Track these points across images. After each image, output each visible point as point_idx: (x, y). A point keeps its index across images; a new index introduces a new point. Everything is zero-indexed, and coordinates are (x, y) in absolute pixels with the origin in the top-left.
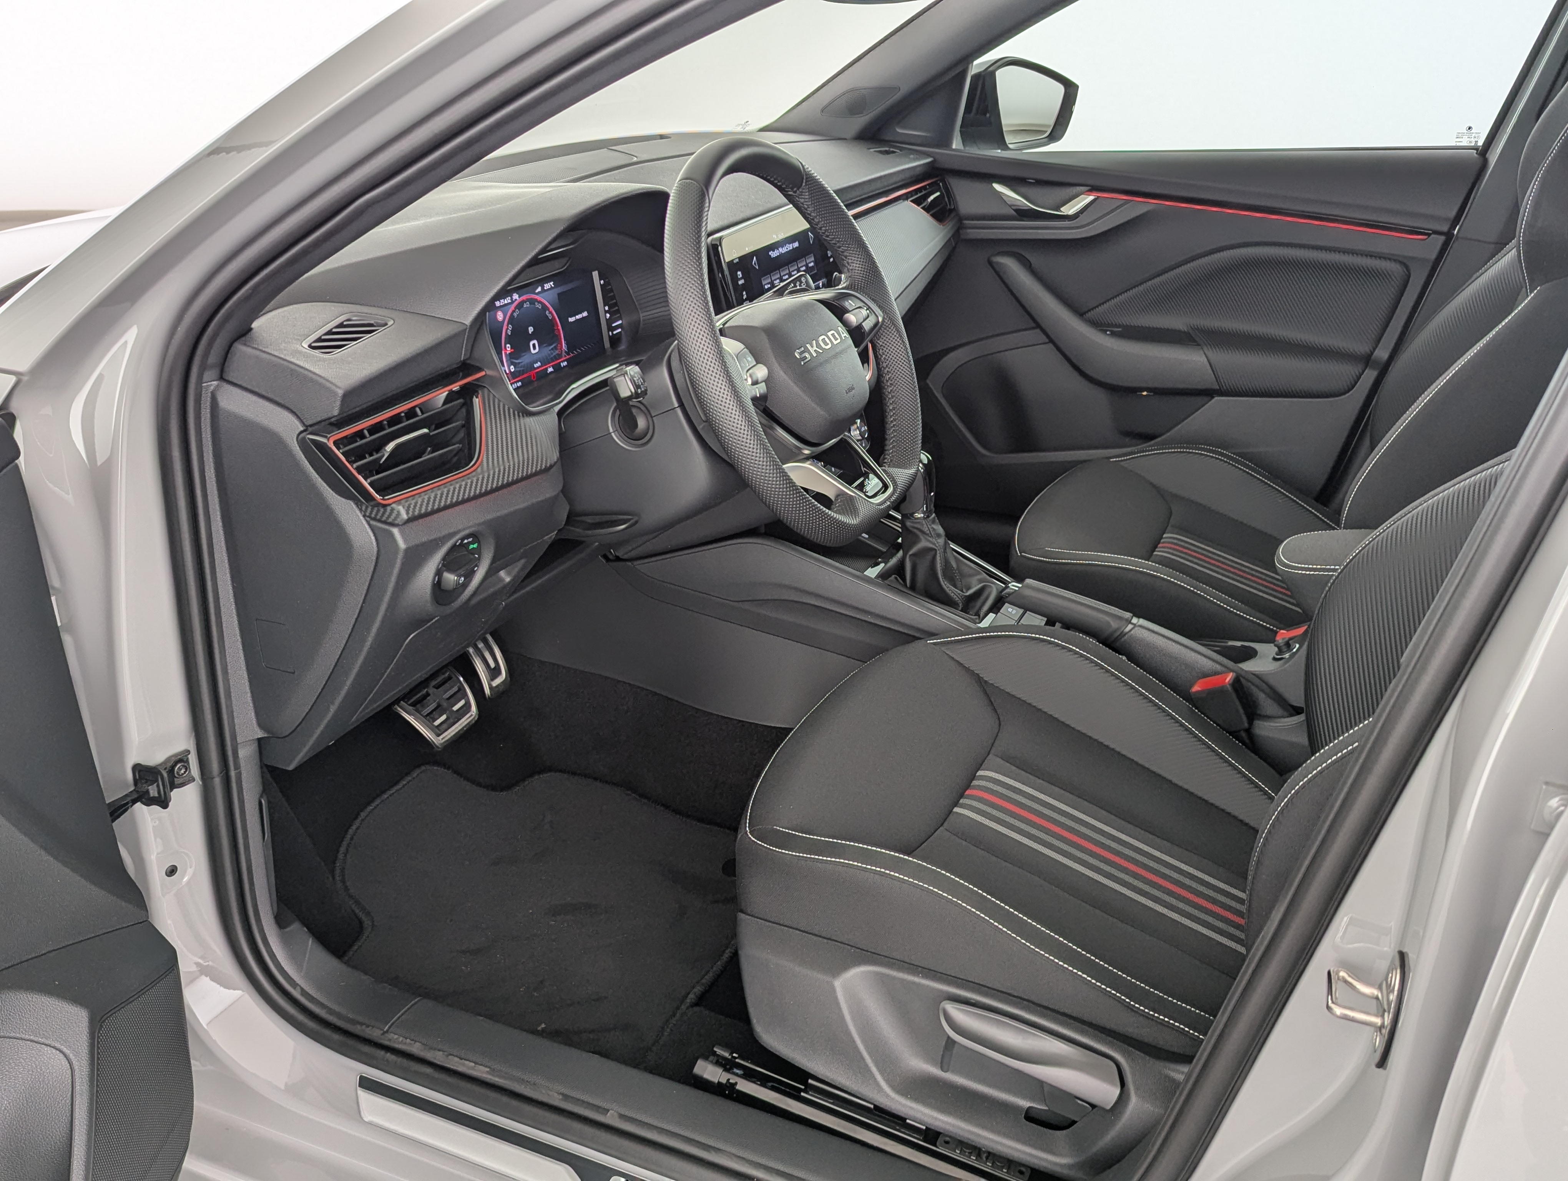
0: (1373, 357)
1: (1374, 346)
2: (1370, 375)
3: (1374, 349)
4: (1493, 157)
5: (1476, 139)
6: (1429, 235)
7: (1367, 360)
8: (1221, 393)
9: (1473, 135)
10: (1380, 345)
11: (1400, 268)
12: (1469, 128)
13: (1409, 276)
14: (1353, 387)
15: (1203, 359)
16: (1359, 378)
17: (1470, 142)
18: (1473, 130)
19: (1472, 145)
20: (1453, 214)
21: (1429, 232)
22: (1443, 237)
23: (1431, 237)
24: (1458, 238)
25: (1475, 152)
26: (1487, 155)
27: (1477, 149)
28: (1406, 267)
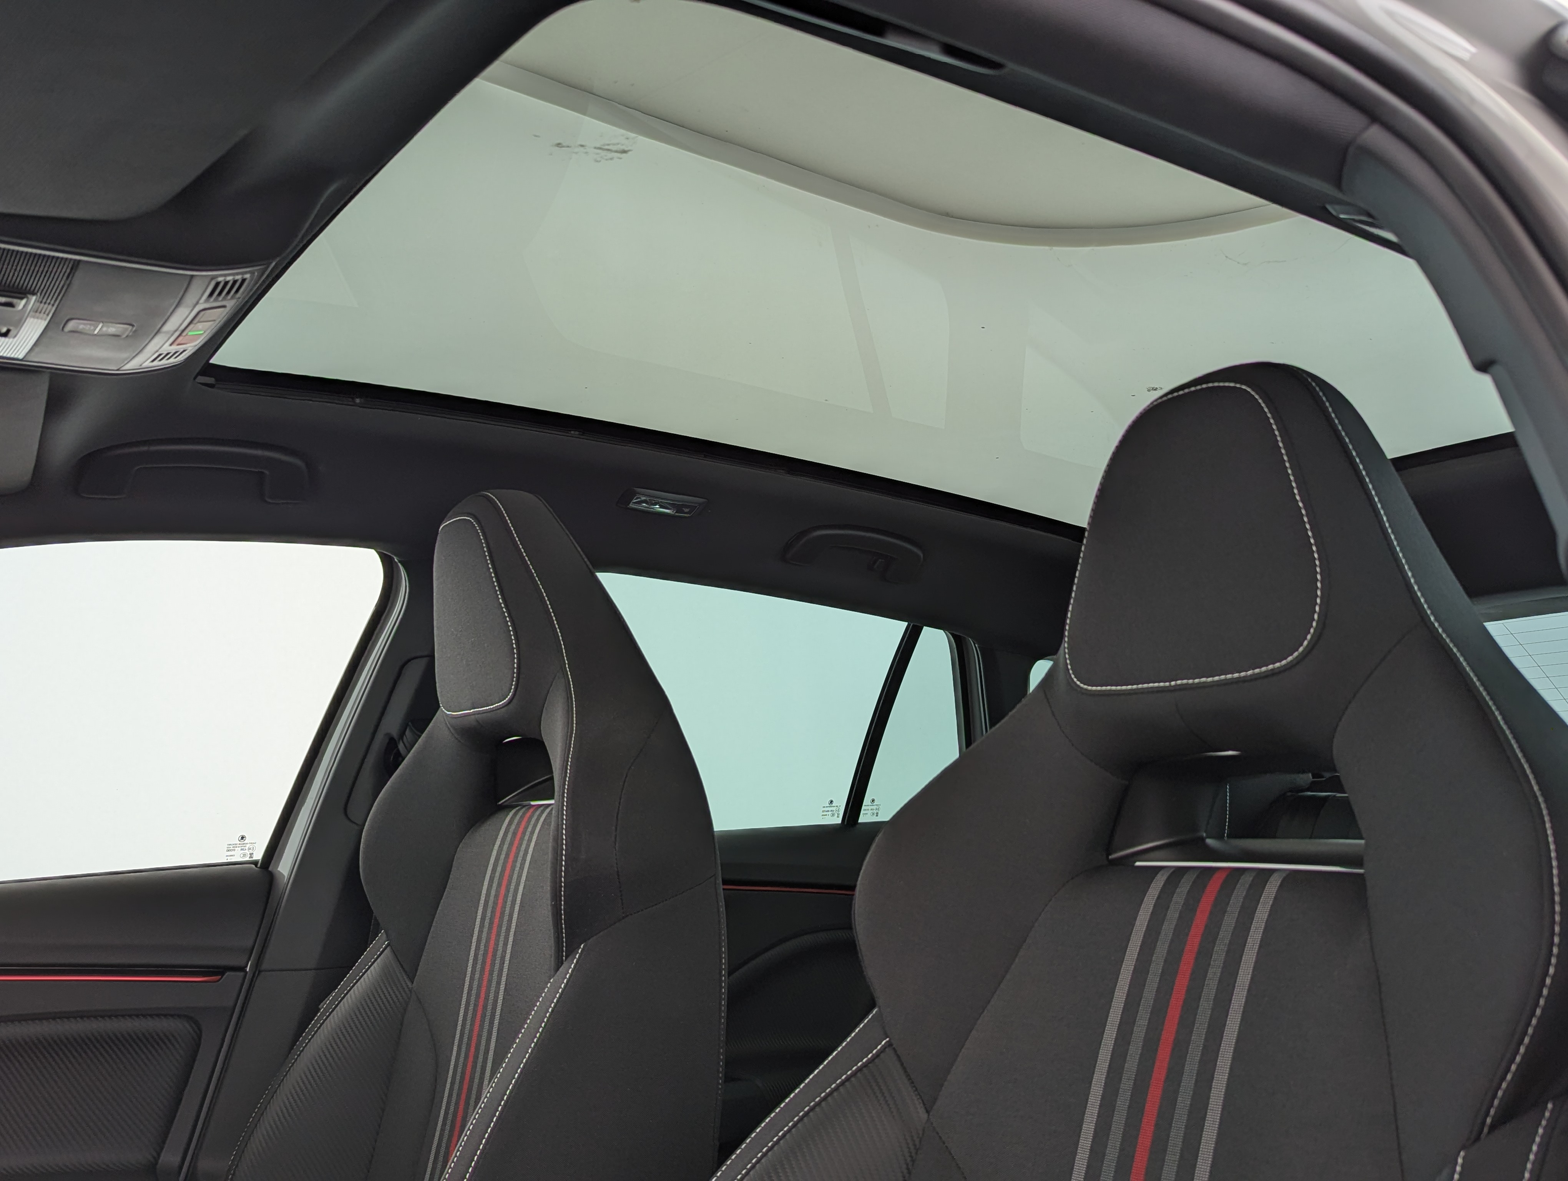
0: (158, 1166)
1: (158, 1149)
3: (159, 1155)
4: (285, 867)
5: (251, 851)
6: (222, 974)
7: (151, 1172)
9: (249, 845)
10: (165, 1147)
11: (187, 1026)
12: (243, 838)
13: (199, 1035)
17: (244, 855)
18: (245, 842)
19: (247, 859)
20: (250, 943)
21: (219, 971)
22: (242, 974)
23: (225, 976)
24: (260, 972)
25: (253, 866)
26: (270, 869)
27: (255, 863)
28: (196, 1023)
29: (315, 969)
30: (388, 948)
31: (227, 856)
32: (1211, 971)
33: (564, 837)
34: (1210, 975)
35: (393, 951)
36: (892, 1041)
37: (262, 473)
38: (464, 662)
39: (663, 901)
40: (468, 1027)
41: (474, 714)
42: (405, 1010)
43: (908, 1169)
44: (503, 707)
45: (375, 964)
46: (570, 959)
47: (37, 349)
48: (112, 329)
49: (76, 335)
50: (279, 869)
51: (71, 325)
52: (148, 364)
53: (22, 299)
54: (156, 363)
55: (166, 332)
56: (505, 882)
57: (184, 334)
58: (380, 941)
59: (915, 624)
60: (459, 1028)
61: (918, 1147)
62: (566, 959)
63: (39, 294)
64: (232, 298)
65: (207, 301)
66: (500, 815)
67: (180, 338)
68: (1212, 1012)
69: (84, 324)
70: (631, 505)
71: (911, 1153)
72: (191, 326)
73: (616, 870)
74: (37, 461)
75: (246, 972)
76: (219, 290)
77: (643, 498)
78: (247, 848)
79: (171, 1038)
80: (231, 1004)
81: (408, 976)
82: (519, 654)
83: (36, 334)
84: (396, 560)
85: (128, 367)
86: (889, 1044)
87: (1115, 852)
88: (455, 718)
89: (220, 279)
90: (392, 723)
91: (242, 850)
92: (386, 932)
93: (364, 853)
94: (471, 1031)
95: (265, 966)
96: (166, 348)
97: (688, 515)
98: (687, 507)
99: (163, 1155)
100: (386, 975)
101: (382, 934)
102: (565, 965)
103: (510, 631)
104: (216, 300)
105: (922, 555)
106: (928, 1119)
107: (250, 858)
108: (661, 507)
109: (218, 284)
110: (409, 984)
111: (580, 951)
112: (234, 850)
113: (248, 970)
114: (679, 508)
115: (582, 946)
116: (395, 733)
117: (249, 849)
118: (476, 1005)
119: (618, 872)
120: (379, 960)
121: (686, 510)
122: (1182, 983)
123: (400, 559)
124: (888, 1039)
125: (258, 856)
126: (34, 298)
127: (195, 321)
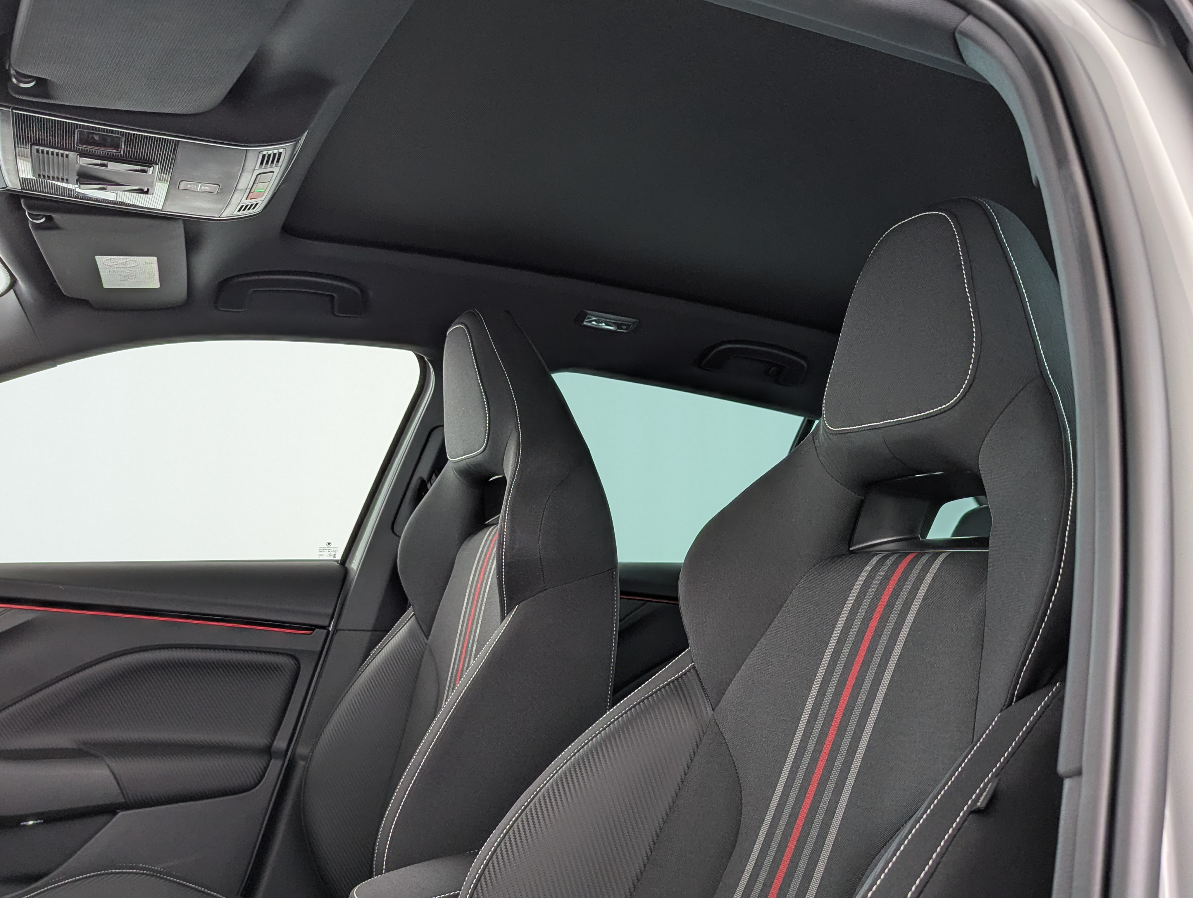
0: (272, 749)
1: (272, 738)
2: (276, 767)
3: (273, 741)
4: (355, 565)
5: (335, 553)
6: (313, 630)
7: (268, 751)
8: (126, 807)
9: (332, 549)
10: (277, 737)
11: (292, 662)
12: (329, 544)
13: (299, 668)
14: (259, 782)
15: (106, 772)
16: (266, 768)
17: (330, 555)
18: (331, 547)
19: (332, 558)
20: (330, 611)
21: (313, 628)
22: (325, 631)
23: (315, 631)
24: (337, 630)
25: (336, 563)
26: (347, 565)
27: (337, 561)
28: (297, 660)
29: (372, 631)
30: (414, 617)
31: (319, 555)
32: (892, 616)
33: (505, 533)
34: (890, 619)
35: (416, 618)
36: (695, 665)
37: (332, 296)
38: (459, 425)
39: (573, 581)
40: (456, 666)
41: (465, 459)
42: (422, 657)
43: (697, 745)
44: (480, 454)
45: (405, 626)
46: (509, 615)
47: (168, 203)
48: (207, 188)
49: (187, 192)
50: (352, 566)
51: (183, 185)
52: (236, 213)
53: (150, 167)
54: (241, 212)
55: (241, 190)
56: (482, 573)
57: (252, 191)
58: (410, 612)
59: (810, 419)
60: (452, 667)
61: (705, 732)
62: (507, 615)
63: (159, 164)
64: (276, 166)
65: (260, 168)
66: (484, 530)
67: (251, 194)
68: (887, 643)
69: (191, 184)
70: (585, 323)
71: (700, 735)
72: (255, 185)
73: (539, 556)
74: (188, 283)
75: (329, 632)
76: (266, 160)
77: (594, 318)
78: (332, 551)
79: (281, 668)
80: (319, 649)
81: (425, 634)
82: (489, 417)
83: (164, 192)
84: (426, 359)
85: (224, 215)
86: (694, 667)
87: (854, 546)
88: (455, 463)
89: (265, 153)
90: (423, 471)
91: (329, 552)
92: (413, 607)
93: (400, 554)
94: (458, 668)
95: (339, 627)
96: (245, 202)
97: (626, 331)
98: (625, 325)
99: (275, 742)
100: (411, 633)
101: (411, 609)
102: (506, 618)
103: (484, 402)
104: (266, 167)
105: (806, 365)
106: (713, 715)
107: (334, 557)
108: (607, 325)
109: (264, 156)
110: (426, 640)
111: (515, 610)
112: (324, 552)
113: (331, 629)
114: (619, 326)
115: (517, 607)
116: (425, 477)
117: (333, 551)
118: (461, 652)
119: (540, 558)
120: (407, 624)
121: (624, 327)
122: (873, 625)
123: (429, 359)
124: (693, 664)
125: (339, 557)
126: (157, 166)
127: (256, 182)
